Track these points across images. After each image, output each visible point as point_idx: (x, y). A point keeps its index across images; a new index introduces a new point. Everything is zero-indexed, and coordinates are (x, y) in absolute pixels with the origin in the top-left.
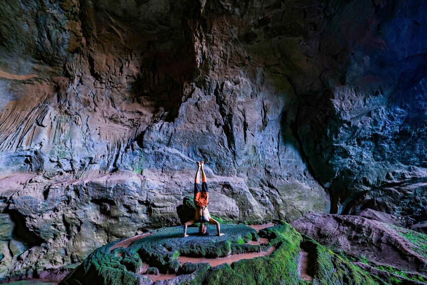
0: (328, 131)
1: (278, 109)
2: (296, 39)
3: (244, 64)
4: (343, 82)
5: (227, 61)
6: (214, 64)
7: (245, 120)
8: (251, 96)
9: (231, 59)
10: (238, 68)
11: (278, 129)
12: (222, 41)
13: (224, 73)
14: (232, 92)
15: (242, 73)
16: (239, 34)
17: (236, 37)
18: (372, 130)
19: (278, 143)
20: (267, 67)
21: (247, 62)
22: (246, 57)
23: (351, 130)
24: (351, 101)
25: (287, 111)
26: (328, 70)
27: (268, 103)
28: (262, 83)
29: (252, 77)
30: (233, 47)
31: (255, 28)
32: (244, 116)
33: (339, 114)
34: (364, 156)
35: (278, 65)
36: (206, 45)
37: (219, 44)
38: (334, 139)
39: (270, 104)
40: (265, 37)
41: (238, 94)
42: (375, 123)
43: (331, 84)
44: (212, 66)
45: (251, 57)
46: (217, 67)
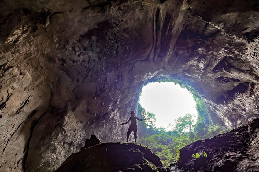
0: (54, 132)
1: (35, 106)
2: (69, 79)
3: (37, 69)
4: (73, 110)
5: (28, 58)
6: (18, 51)
7: (6, 102)
8: (25, 89)
9: (32, 60)
10: (31, 67)
11: (23, 120)
12: (36, 47)
13: (19, 61)
14: (14, 77)
15: (31, 72)
16: (48, 53)
17: (46, 53)
18: (72, 139)
19: (15, 131)
20: (47, 80)
21: (39, 69)
22: (41, 66)
23: (64, 136)
24: (72, 121)
25: (38, 110)
26: (71, 101)
27: (31, 100)
28: (38, 86)
29: (35, 78)
30: (39, 55)
31: (58, 59)
32: (8, 98)
33: (64, 125)
34: (61, 154)
35: (53, 83)
36: (24, 39)
37: (33, 46)
38: (54, 139)
39: (32, 101)
40: (58, 67)
41: (17, 81)
42: (75, 136)
43: (69, 108)
44: (14, 51)
45: (44, 68)
46: (17, 54)
